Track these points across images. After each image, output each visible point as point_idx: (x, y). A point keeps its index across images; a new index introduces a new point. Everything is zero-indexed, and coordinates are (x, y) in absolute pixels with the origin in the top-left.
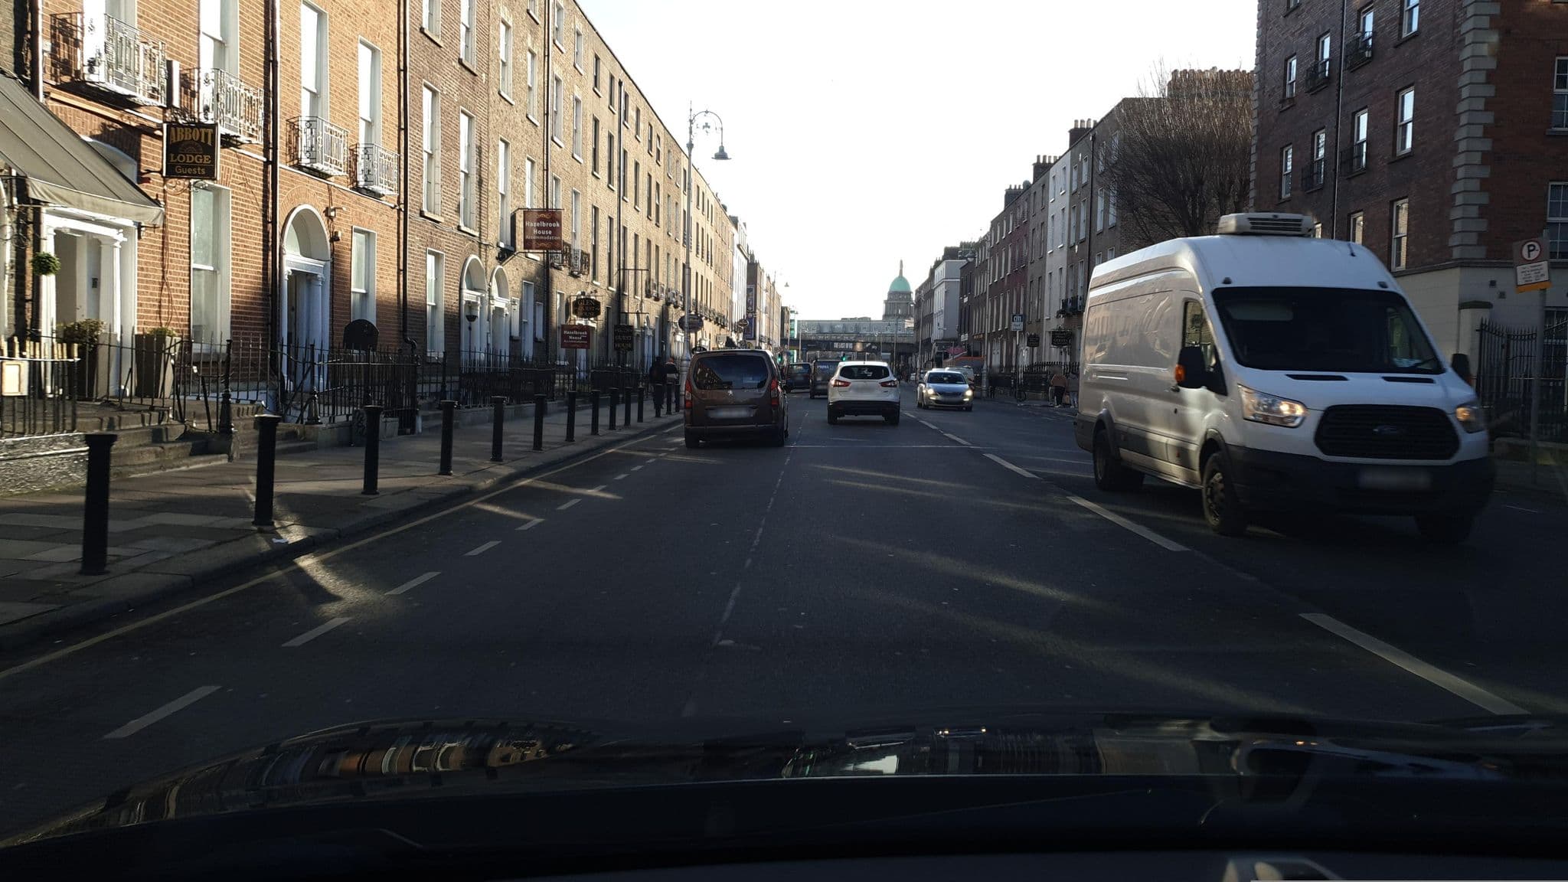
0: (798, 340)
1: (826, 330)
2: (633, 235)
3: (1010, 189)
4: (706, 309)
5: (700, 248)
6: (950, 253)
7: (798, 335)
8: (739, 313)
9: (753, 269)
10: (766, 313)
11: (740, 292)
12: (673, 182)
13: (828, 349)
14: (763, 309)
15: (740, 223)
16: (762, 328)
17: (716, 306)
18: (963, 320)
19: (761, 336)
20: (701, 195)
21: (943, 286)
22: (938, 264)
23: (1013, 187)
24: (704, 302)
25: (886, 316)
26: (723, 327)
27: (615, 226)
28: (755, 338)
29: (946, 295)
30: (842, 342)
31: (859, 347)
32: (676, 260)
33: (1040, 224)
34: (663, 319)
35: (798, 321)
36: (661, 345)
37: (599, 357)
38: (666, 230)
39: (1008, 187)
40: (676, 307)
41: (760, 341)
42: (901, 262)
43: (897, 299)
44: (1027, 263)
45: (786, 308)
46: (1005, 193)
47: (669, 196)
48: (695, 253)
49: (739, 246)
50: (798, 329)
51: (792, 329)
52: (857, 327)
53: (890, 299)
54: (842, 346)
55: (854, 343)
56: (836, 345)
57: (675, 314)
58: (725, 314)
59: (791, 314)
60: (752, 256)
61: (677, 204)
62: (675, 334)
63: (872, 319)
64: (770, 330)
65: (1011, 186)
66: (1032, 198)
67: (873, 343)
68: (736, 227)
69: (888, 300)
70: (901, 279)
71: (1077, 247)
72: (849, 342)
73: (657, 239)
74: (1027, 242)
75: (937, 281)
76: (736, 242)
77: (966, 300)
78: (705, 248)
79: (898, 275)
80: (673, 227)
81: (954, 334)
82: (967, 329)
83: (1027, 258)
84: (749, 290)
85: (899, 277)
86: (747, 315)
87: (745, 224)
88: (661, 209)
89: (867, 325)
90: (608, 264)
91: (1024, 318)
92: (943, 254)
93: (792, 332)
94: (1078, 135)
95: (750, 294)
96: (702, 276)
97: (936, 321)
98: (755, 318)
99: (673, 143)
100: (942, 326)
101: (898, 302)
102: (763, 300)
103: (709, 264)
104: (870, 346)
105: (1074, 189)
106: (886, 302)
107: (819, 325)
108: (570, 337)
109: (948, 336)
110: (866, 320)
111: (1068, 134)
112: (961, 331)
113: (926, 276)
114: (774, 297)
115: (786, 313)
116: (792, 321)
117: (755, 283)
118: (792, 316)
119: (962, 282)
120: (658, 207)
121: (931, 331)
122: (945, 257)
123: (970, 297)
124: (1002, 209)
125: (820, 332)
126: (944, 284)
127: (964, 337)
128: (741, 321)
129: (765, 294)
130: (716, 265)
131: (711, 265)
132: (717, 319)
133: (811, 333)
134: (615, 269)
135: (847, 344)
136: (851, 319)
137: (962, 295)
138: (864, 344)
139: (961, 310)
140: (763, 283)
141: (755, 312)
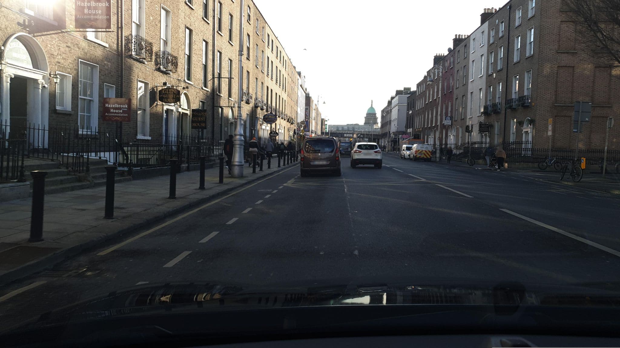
0: (328, 133)
1: (340, 129)
2: (227, 59)
3: (437, 56)
4: (282, 113)
5: (278, 80)
6: (398, 93)
7: (329, 131)
8: (301, 117)
9: (308, 99)
10: (314, 120)
11: (302, 108)
12: (261, 38)
13: (342, 137)
14: (313, 118)
15: (302, 75)
16: (313, 127)
17: (288, 112)
18: (409, 121)
19: (312, 130)
20: (279, 52)
21: (397, 107)
22: (392, 98)
23: (438, 55)
24: (281, 109)
25: (365, 123)
26: (292, 124)
27: (210, 48)
28: (309, 131)
29: (398, 111)
30: (348, 134)
31: (355, 136)
32: (262, 83)
33: (463, 67)
34: (253, 115)
35: (329, 125)
36: (251, 131)
37: (192, 135)
38: (255, 64)
39: (436, 55)
40: (262, 109)
41: (312, 132)
42: (372, 100)
43: (371, 117)
44: (453, 89)
45: (324, 119)
46: (434, 58)
47: (257, 45)
48: (275, 82)
49: (301, 86)
50: (329, 129)
51: (326, 128)
52: (353, 128)
53: (367, 116)
54: (348, 135)
55: (353, 134)
56: (345, 135)
57: (260, 114)
58: (294, 118)
59: (325, 122)
60: (308, 94)
61: (263, 51)
62: (261, 125)
63: (360, 124)
64: (316, 128)
65: (437, 54)
66: (456, 55)
67: (361, 134)
68: (300, 76)
69: (366, 117)
70: (372, 108)
71: (494, 75)
72: (351, 134)
73: (248, 67)
74: (453, 78)
75: (393, 105)
76: (300, 83)
77: (410, 112)
78: (282, 81)
79: (370, 106)
80: (260, 63)
81: (404, 129)
82: (411, 126)
83: (453, 86)
84: (306, 109)
85: (371, 107)
86: (305, 120)
87: (304, 77)
88: (251, 51)
89: (357, 127)
90: (203, 71)
91: (451, 118)
92: (395, 93)
93: (326, 129)
94: (486, 16)
95: (307, 110)
96: (280, 96)
97: (393, 124)
98: (309, 122)
99: (259, 15)
100: (396, 125)
101: (370, 117)
102: (313, 114)
103: (284, 90)
104: (360, 136)
105: (491, 42)
106: (365, 118)
107: (337, 127)
108: (112, 110)
109: (400, 130)
110: (357, 125)
111: (480, 17)
112: (407, 127)
113: (386, 104)
114: (318, 114)
115: (323, 121)
116: (326, 125)
117: (310, 106)
118: (326, 123)
119: (408, 104)
120: (248, 48)
121: (390, 128)
122: (396, 95)
123: (413, 111)
124: (432, 66)
125: (338, 130)
126: (398, 106)
127: (410, 130)
128: (302, 122)
129: (314, 111)
130: (288, 92)
131: (285, 91)
132: (289, 119)
133: (334, 130)
134: (210, 77)
135: (350, 135)
136: (351, 124)
137: (408, 110)
138: (357, 134)
139: (407, 118)
140: (313, 106)
141: (309, 119)
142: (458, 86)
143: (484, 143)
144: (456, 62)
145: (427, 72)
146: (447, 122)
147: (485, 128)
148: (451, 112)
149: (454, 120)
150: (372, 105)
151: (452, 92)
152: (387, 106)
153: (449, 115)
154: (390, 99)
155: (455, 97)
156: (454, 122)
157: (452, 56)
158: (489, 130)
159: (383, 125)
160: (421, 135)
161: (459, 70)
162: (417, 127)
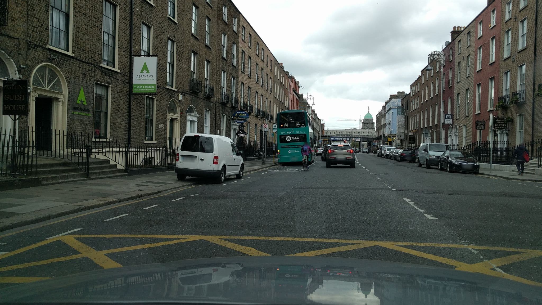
142: (459, 80)
143: (499, 143)
144: (457, 53)
145: (422, 71)
146: (448, 121)
147: (502, 124)
148: (452, 109)
149: (455, 118)
150: (369, 112)
151: (452, 87)
152: (381, 111)
153: (449, 113)
154: (384, 104)
155: (456, 93)
156: (455, 121)
157: (451, 49)
158: (506, 126)
159: (378, 129)
160: (416, 136)
161: (460, 62)
162: (412, 128)
